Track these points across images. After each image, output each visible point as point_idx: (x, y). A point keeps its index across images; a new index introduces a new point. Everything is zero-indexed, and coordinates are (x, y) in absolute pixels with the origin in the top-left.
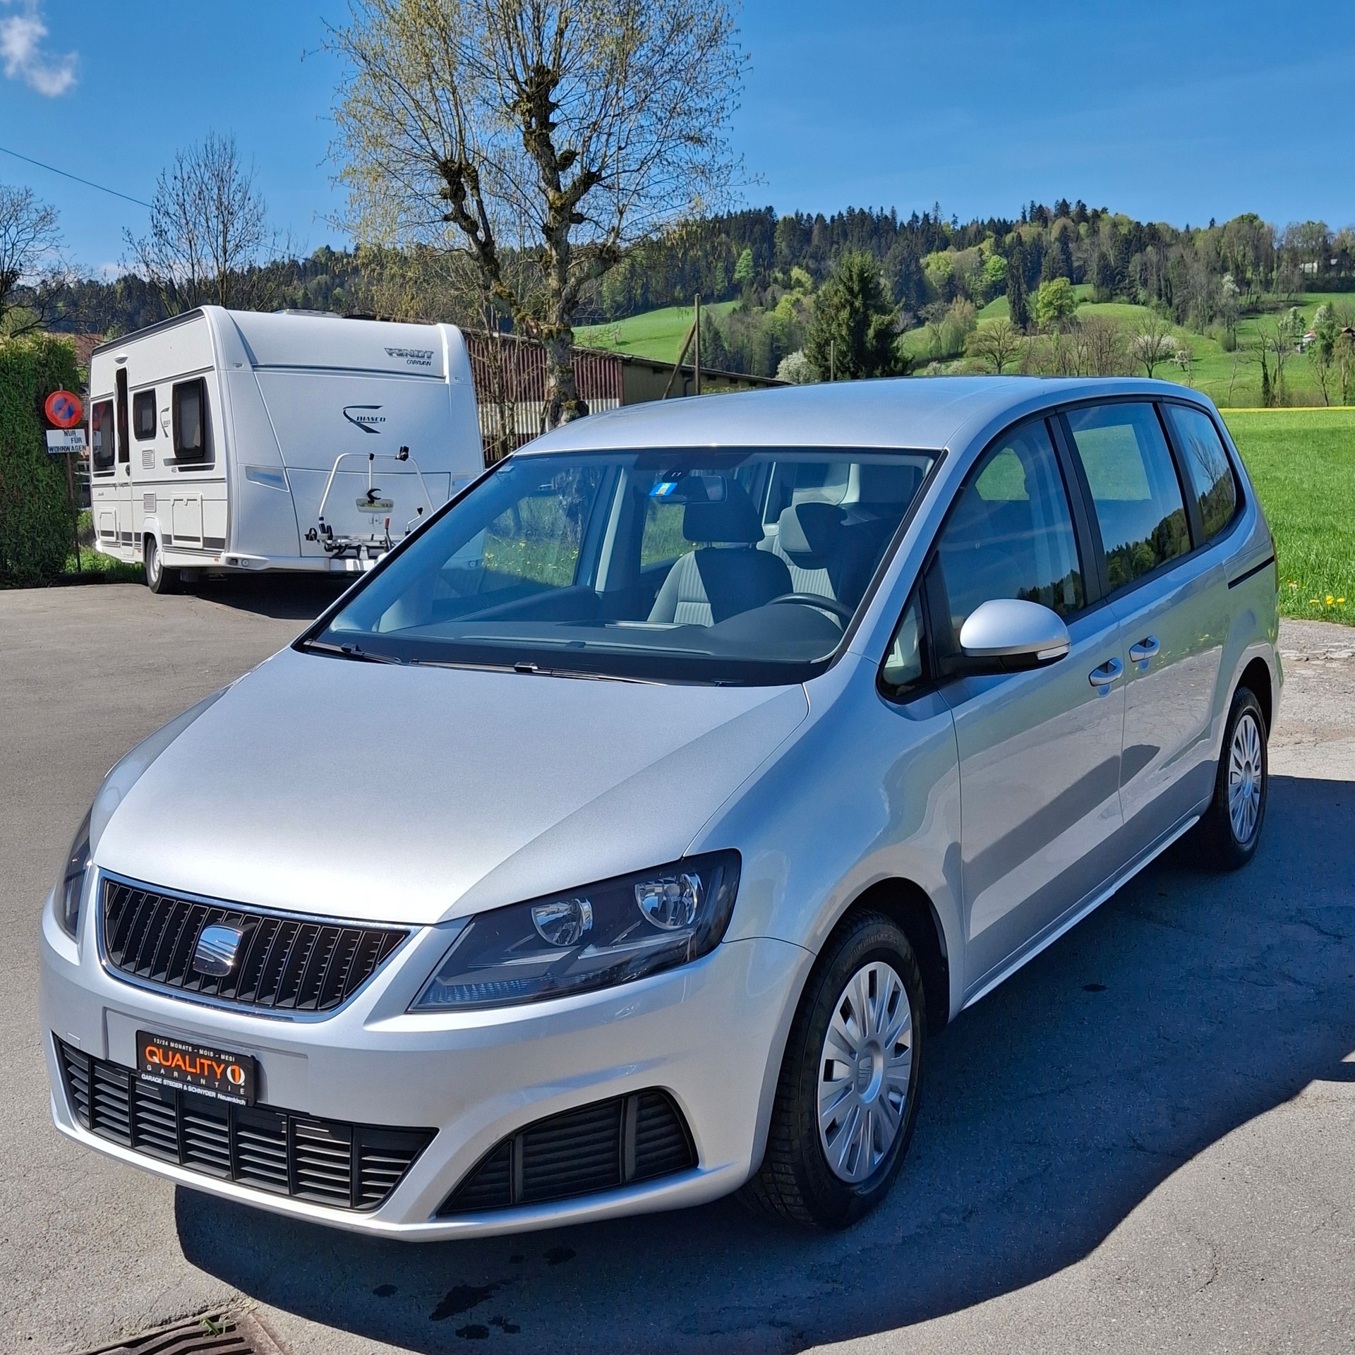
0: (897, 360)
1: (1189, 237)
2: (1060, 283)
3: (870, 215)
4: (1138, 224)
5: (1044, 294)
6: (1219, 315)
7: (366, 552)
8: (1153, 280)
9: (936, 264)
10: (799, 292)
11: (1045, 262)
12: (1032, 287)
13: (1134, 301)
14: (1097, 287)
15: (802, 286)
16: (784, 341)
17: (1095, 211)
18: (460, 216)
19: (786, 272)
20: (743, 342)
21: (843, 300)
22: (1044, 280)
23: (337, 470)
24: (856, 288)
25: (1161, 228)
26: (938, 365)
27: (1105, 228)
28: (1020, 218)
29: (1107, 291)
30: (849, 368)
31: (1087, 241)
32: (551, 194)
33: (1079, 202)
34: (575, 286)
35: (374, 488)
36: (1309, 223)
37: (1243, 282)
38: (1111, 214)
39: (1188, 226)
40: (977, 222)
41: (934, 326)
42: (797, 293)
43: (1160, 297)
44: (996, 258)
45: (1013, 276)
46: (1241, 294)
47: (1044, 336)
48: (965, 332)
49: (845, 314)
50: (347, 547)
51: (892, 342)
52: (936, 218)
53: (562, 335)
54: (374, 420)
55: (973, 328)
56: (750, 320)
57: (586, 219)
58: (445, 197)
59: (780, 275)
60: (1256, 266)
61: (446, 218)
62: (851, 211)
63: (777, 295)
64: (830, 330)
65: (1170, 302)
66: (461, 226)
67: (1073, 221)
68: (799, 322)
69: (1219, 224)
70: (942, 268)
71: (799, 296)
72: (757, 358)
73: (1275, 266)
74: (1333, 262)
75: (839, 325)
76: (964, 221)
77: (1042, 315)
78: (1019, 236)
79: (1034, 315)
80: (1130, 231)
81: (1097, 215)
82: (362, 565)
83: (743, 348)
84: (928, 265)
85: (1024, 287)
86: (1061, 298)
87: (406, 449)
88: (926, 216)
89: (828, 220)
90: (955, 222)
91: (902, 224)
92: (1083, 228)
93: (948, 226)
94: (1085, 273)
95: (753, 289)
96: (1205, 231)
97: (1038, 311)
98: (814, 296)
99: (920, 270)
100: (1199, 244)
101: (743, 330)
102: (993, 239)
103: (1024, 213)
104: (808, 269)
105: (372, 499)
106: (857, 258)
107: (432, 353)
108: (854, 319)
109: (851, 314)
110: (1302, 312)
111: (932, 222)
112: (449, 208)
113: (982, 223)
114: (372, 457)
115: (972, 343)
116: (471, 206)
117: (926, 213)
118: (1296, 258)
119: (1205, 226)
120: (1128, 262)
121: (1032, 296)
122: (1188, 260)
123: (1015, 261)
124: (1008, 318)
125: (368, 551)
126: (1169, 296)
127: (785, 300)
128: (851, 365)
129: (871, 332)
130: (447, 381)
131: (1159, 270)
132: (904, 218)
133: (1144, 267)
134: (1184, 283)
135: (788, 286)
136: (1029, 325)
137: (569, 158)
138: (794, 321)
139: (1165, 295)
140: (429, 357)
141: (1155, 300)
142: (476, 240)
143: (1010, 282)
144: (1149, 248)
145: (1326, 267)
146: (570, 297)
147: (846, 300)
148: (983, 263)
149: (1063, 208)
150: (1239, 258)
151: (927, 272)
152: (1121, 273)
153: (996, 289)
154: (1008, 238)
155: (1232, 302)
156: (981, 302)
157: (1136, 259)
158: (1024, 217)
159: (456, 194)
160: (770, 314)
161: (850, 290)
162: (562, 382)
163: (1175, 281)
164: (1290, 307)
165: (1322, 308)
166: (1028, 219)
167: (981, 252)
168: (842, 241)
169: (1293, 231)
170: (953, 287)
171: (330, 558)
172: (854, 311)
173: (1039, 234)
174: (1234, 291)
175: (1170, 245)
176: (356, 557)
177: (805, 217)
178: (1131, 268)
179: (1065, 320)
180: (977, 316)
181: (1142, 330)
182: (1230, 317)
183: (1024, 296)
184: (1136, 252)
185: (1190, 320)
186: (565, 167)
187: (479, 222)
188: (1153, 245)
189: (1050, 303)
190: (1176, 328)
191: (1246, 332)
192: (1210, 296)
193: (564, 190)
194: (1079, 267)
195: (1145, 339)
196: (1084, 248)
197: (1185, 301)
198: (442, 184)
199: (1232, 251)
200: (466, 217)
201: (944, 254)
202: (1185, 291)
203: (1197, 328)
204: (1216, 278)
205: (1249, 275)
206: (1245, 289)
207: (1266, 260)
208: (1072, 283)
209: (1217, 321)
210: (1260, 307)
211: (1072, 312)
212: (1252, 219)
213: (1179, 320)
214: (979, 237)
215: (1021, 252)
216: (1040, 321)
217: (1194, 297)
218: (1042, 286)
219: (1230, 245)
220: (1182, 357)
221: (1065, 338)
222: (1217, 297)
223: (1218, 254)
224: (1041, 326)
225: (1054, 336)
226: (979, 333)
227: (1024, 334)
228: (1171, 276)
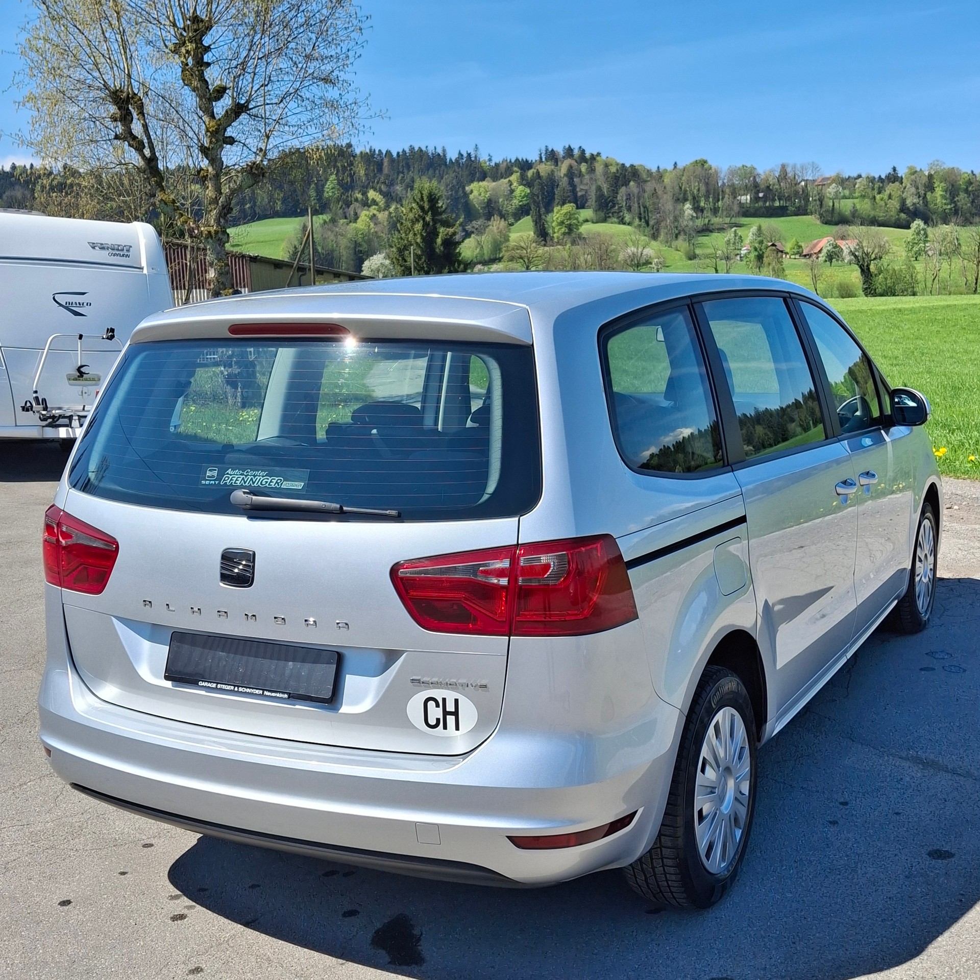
0: (460, 261)
1: (660, 176)
2: (569, 207)
3: (427, 153)
4: (623, 165)
5: (558, 215)
6: (682, 233)
7: (77, 421)
8: (635, 207)
9: (478, 191)
10: (375, 209)
11: (557, 191)
12: (549, 209)
13: (622, 222)
14: (596, 211)
15: (377, 205)
16: (365, 247)
17: (592, 155)
18: (128, 136)
19: (364, 194)
20: (332, 246)
21: (417, 216)
22: (558, 205)
23: (49, 349)
24: (426, 206)
25: (639, 168)
26: (482, 267)
27: (599, 168)
28: (538, 158)
29: (602, 214)
30: (423, 267)
31: (587, 177)
32: (206, 119)
33: (580, 147)
34: (230, 195)
35: (83, 364)
36: (744, 166)
37: (698, 209)
38: (603, 157)
39: (658, 167)
40: (507, 160)
41: (478, 238)
42: (373, 210)
43: (640, 219)
44: (521, 187)
45: (534, 202)
46: (697, 218)
47: (560, 247)
48: (501, 243)
49: (418, 226)
50: (61, 417)
51: (455, 248)
52: (476, 157)
53: (220, 235)
54: (81, 305)
55: (507, 239)
56: (337, 229)
57: (237, 141)
58: (116, 120)
59: (359, 196)
60: (707, 197)
61: (117, 137)
62: (412, 148)
63: (358, 211)
64: (408, 238)
65: (647, 223)
66: (130, 145)
67: (576, 161)
68: (376, 232)
69: (680, 165)
70: (483, 194)
71: (375, 212)
72: (344, 258)
73: (721, 197)
74: (761, 195)
75: (415, 234)
76: (497, 159)
77: (557, 232)
78: (538, 172)
79: (550, 231)
80: (617, 170)
81: (593, 158)
82: (74, 433)
83: (333, 251)
84: (472, 192)
85: (543, 210)
86: (570, 219)
87: (112, 330)
88: (469, 155)
89: (395, 155)
90: (490, 160)
91: (451, 160)
92: (584, 167)
93: (485, 163)
94: (587, 201)
95: (339, 206)
96: (671, 171)
97: (554, 228)
98: (387, 213)
99: (466, 195)
100: (667, 180)
101: (332, 237)
102: (519, 174)
103: (541, 154)
104: (381, 192)
105: (81, 374)
106: (426, 184)
107: (131, 247)
108: (426, 230)
109: (423, 226)
110: (741, 232)
111: (473, 159)
112: (120, 129)
113: (510, 161)
114: (81, 337)
115: (507, 251)
116: (137, 128)
117: (469, 152)
118: (735, 192)
119: (670, 167)
120: (617, 193)
121: (549, 217)
122: (660, 192)
123: (536, 190)
124: (532, 233)
125: (79, 420)
126: (646, 218)
127: (364, 214)
128: (425, 266)
129: (439, 241)
130: (145, 271)
131: (639, 200)
132: (452, 155)
133: (629, 197)
134: (657, 210)
135: (366, 204)
136: (548, 239)
137: (221, 92)
138: (372, 231)
139: (644, 217)
140: (128, 251)
141: (637, 221)
142: (143, 156)
143: (532, 206)
144: (632, 183)
145: (755, 199)
146: (226, 204)
147: (419, 215)
148: (512, 191)
149: (569, 152)
150: (695, 192)
151: (471, 197)
152: (612, 201)
153: (522, 211)
154: (530, 173)
155: (691, 223)
156: (511, 220)
157: (623, 191)
158: (541, 158)
159: (125, 118)
160: (353, 225)
161: (422, 208)
162: (222, 273)
163: (651, 208)
164: (732, 227)
165: (754, 229)
166: (544, 159)
167: (511, 183)
168: (406, 171)
169: (733, 172)
170: (491, 209)
171: (43, 427)
172: (426, 225)
173: (552, 171)
174: (692, 216)
175: (646, 181)
176: (69, 425)
177: (377, 152)
178: (619, 198)
179: (573, 235)
180: (509, 231)
181: (630, 244)
182: (690, 234)
183: (543, 217)
184: (623, 185)
185: (662, 237)
186: (218, 99)
187: (145, 141)
188: (634, 181)
189: (562, 223)
190: (653, 243)
191: (702, 246)
192: (676, 219)
193: (217, 117)
194: (582, 196)
195: (631, 250)
196: (585, 182)
197: (658, 223)
198: (113, 109)
199: (690, 186)
200: (134, 138)
201: (484, 184)
202: (658, 215)
203: (667, 243)
204: (679, 206)
205: (702, 204)
206: (700, 214)
207: (714, 193)
208: (578, 208)
209: (681, 238)
210: (711, 227)
211: (578, 229)
212: (704, 162)
213: (654, 237)
214: (508, 172)
215: (541, 184)
216: (555, 235)
217: (664, 219)
218: (556, 209)
219: (688, 182)
220: (657, 264)
221: (576, 248)
222: (681, 220)
223: (681, 188)
224: (556, 240)
225: (567, 247)
226: (512, 243)
227: (545, 245)
228: (648, 204)
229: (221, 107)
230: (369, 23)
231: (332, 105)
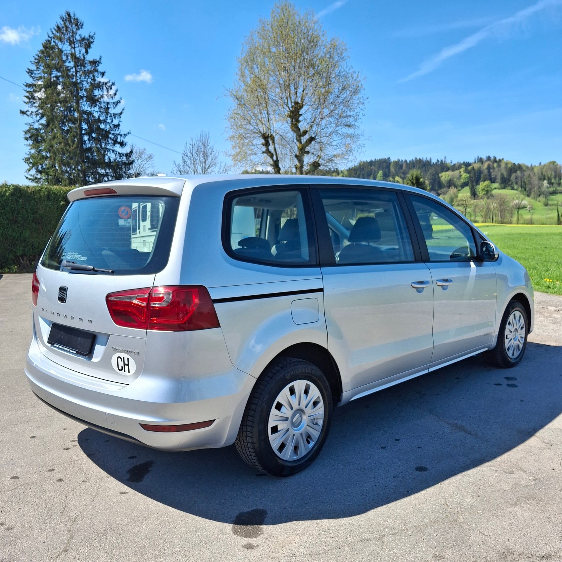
1: (532, 168)
2: (487, 182)
3: (422, 160)
4: (514, 164)
5: (482, 186)
6: (542, 194)
8: (519, 182)
9: (445, 176)
11: (482, 176)
12: (478, 183)
13: (513, 189)
14: (500, 184)
15: (399, 183)
17: (500, 159)
18: (268, 152)
22: (482, 181)
24: (414, 182)
25: (522, 165)
27: (503, 165)
29: (503, 185)
31: (497, 169)
32: (298, 143)
33: (494, 156)
37: (550, 183)
38: (505, 160)
39: (532, 165)
40: (459, 163)
41: (444, 196)
43: (522, 188)
44: (465, 174)
45: (471, 180)
46: (550, 187)
47: (481, 200)
48: (454, 198)
52: (445, 161)
55: (457, 197)
57: (310, 152)
58: (263, 145)
59: (391, 179)
60: (555, 178)
61: (263, 152)
62: (416, 159)
65: (525, 189)
66: (268, 155)
67: (492, 162)
69: (543, 164)
70: (447, 177)
76: (454, 162)
77: (481, 193)
78: (473, 167)
79: (478, 193)
80: (511, 166)
81: (500, 161)
84: (442, 176)
85: (475, 184)
86: (487, 187)
88: (442, 161)
89: (408, 162)
90: (451, 162)
91: (433, 163)
92: (495, 165)
93: (449, 164)
94: (496, 180)
96: (538, 167)
97: (479, 192)
99: (439, 178)
100: (536, 170)
102: (464, 168)
104: (401, 177)
106: (415, 173)
111: (443, 162)
112: (264, 149)
113: (461, 163)
115: (456, 202)
116: (271, 148)
117: (442, 159)
119: (537, 165)
120: (511, 176)
121: (478, 187)
122: (532, 175)
123: (472, 175)
124: (469, 194)
126: (525, 187)
131: (521, 178)
132: (434, 161)
133: (517, 178)
134: (530, 183)
136: (476, 196)
137: (306, 132)
139: (523, 187)
141: (520, 189)
142: (273, 160)
143: (470, 182)
144: (518, 172)
148: (461, 176)
149: (489, 158)
150: (549, 175)
151: (442, 178)
152: (508, 180)
153: (465, 185)
154: (470, 168)
155: (547, 190)
156: (460, 188)
157: (514, 175)
158: (475, 161)
159: (267, 144)
161: (412, 183)
163: (527, 183)
166: (476, 162)
167: (460, 172)
168: (412, 168)
170: (450, 183)
173: (480, 167)
174: (547, 187)
175: (525, 171)
177: (401, 161)
178: (512, 178)
179: (488, 194)
180: (458, 193)
181: (515, 198)
182: (546, 195)
183: (475, 187)
184: (514, 172)
185: (532, 195)
186: (303, 136)
187: (274, 154)
188: (520, 170)
189: (484, 189)
190: (527, 198)
191: (551, 200)
192: (539, 188)
193: (303, 143)
194: (494, 178)
195: (516, 201)
196: (496, 171)
197: (530, 189)
198: (263, 141)
199: (547, 173)
200: (270, 152)
201: (448, 173)
202: (531, 186)
203: (535, 198)
204: (541, 182)
205: (553, 181)
206: (551, 186)
207: (559, 176)
208: (492, 182)
209: (542, 196)
210: (557, 192)
211: (491, 192)
212: (554, 162)
213: (528, 196)
214: (460, 167)
215: (474, 172)
216: (480, 195)
217: (533, 188)
218: (481, 183)
219: (546, 171)
220: (529, 208)
221: (488, 201)
222: (541, 188)
223: (542, 174)
224: (480, 197)
225: (485, 200)
226: (459, 198)
227: (474, 199)
228: (525, 181)
229: (304, 139)
230: (367, 100)
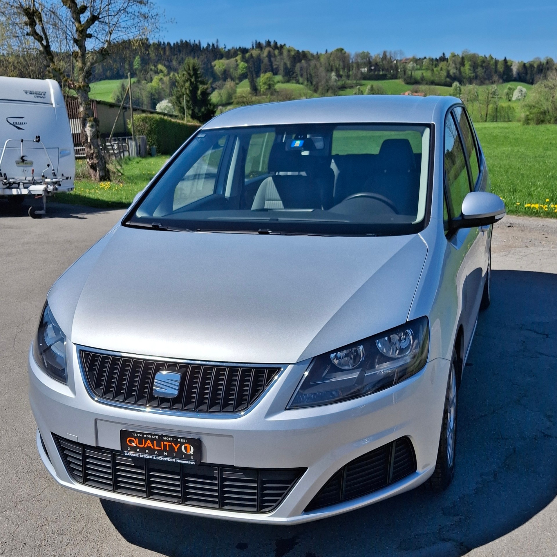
0: (211, 104)
1: (318, 57)
2: (269, 74)
3: (190, 43)
4: (298, 51)
5: (263, 79)
6: (330, 89)
7: (22, 186)
8: (305, 74)
9: (219, 65)
10: (162, 75)
11: (262, 66)
12: (258, 75)
13: (298, 82)
14: (284, 76)
15: (163, 72)
16: (156, 96)
17: (281, 45)
18: (34, 33)
19: (156, 66)
20: (138, 96)
21: (186, 78)
22: (263, 73)
23: (6, 147)
24: (192, 73)
25: (307, 52)
26: (222, 108)
27: (285, 53)
28: (251, 47)
29: (286, 78)
30: (191, 108)
31: (278, 57)
32: (77, 24)
33: (275, 41)
34: (90, 66)
35: (24, 155)
36: (363, 52)
37: (339, 76)
38: (287, 46)
39: (317, 53)
40: (234, 48)
41: (220, 91)
42: (161, 76)
43: (308, 81)
44: (242, 63)
45: (250, 71)
46: (339, 80)
47: (264, 96)
48: (232, 94)
49: (187, 84)
50: (14, 183)
51: (208, 97)
52: (217, 46)
53: (85, 88)
54: (21, 124)
55: (235, 92)
56: (141, 86)
57: (93, 36)
58: (27, 25)
59: (153, 68)
60: (344, 69)
61: (28, 34)
62: (182, 41)
63: (153, 76)
64: (182, 91)
65: (312, 83)
66: (35, 38)
67: (272, 48)
68: (163, 88)
69: (329, 51)
70: (221, 67)
71: (162, 77)
72: (145, 103)
73: (351, 69)
74: (373, 68)
75: (186, 89)
76: (229, 47)
77: (262, 88)
78: (251, 55)
79: (259, 88)
80: (295, 54)
81: (282, 47)
82: (21, 192)
83: (139, 99)
84: (215, 65)
85: (254, 76)
86: (269, 81)
87: (39, 137)
88: (213, 45)
89: (172, 45)
90: (225, 48)
91: (203, 48)
92: (277, 52)
93: (223, 49)
94: (278, 71)
95: (142, 73)
96: (324, 55)
97: (261, 86)
98: (168, 77)
99: (212, 67)
100: (322, 59)
101: (138, 91)
102: (241, 55)
103: (253, 45)
104: (165, 65)
105: (23, 161)
106: (191, 61)
107: (46, 93)
108: (192, 86)
109: (190, 84)
110: (362, 88)
111: (215, 47)
112: (28, 29)
113: (236, 48)
114: (22, 141)
115: (236, 99)
116: (38, 29)
117: (213, 43)
118: (359, 66)
119: (323, 52)
120: (295, 67)
121: (258, 80)
122: (318, 66)
123: (251, 64)
124: (249, 89)
125: (23, 185)
126: (311, 81)
127: (156, 78)
128: (192, 106)
129: (199, 92)
130: (54, 106)
131: (307, 69)
132: (204, 45)
133: (301, 69)
134: (317, 76)
135: (157, 72)
136: (258, 92)
137: (84, 9)
138: (160, 87)
139: (310, 80)
140: (44, 95)
141: (306, 82)
142: (42, 45)
143: (249, 74)
144: (303, 61)
145: (370, 70)
146: (88, 71)
147: (188, 78)
148: (237, 65)
149: (268, 43)
150: (337, 66)
151: (215, 68)
152: (292, 71)
153: (243, 77)
154: (247, 55)
155: (335, 84)
156: (237, 81)
157: (298, 65)
158: (253, 47)
159: (32, 24)
160: (150, 84)
161: (189, 74)
162: (86, 109)
163: (313, 75)
164: (357, 86)
165: (369, 87)
166: (255, 47)
167: (236, 61)
168: (178, 54)
169: (357, 55)
170: (226, 75)
171: (4, 189)
172: (192, 83)
173: (259, 54)
174: (336, 79)
175: (310, 60)
176: (18, 188)
177: (162, 43)
178: (296, 69)
179: (272, 90)
180: (236, 87)
181: (303, 95)
182: (335, 90)
183: (255, 80)
184: (298, 62)
185: (320, 91)
186: (82, 13)
187: (43, 36)
188: (305, 60)
189: (265, 83)
190: (315, 95)
192: (327, 81)
193: (83, 23)
194: (276, 68)
196: (278, 60)
197: (317, 83)
198: (25, 19)
199: (334, 63)
200: (37, 34)
201: (222, 61)
202: (317, 79)
203: (323, 95)
204: (329, 74)
205: (341, 73)
206: (340, 78)
207: (347, 67)
208: (274, 74)
209: (330, 91)
210: (346, 86)
211: (274, 86)
212: (342, 50)
213: (316, 91)
214: (235, 53)
215: (253, 61)
216: (262, 90)
217: (321, 81)
218: (262, 75)
219: (334, 60)
221: (273, 97)
222: (330, 82)
223: (329, 64)
224: (262, 93)
225: (268, 96)
226: (238, 94)
227: (256, 95)
228: (312, 73)
229: (84, 17)
231: (145, 17)
